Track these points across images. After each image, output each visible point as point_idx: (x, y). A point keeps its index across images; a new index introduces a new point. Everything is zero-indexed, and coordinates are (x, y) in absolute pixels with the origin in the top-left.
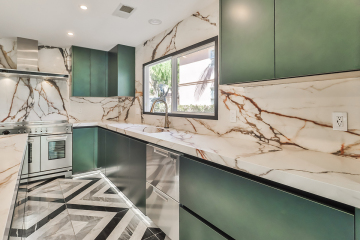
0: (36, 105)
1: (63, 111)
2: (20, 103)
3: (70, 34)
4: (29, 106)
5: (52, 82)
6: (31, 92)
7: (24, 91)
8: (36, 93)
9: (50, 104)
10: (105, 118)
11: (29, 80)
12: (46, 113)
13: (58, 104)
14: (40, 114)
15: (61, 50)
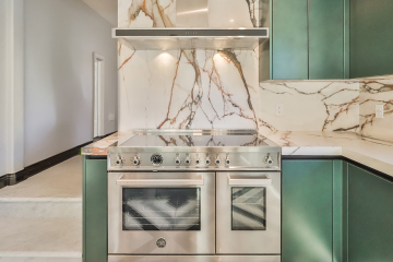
0: (204, 99)
1: (248, 112)
2: (182, 96)
4: (196, 100)
5: (229, 53)
6: (198, 74)
8: (204, 77)
9: (226, 96)
10: (330, 128)
11: (194, 53)
12: (221, 114)
13: (240, 98)
14: (211, 115)
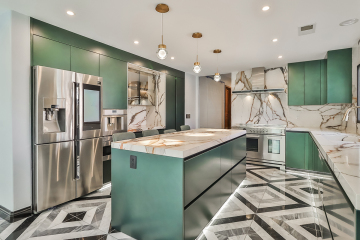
0: (264, 113)
1: (283, 118)
2: (255, 112)
3: (280, 57)
4: (261, 113)
5: (275, 95)
6: (262, 103)
7: (257, 103)
8: (264, 104)
9: (274, 112)
10: (324, 126)
11: (260, 96)
12: (271, 119)
13: (280, 112)
14: (267, 119)
15: (282, 69)
